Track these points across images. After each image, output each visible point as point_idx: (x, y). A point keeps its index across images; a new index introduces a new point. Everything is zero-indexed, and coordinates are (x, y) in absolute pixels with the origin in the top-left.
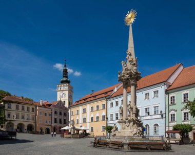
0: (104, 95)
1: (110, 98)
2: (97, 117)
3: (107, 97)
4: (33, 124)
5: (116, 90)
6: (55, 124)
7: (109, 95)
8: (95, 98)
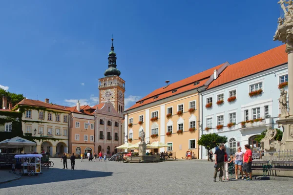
0: (192, 86)
1: (206, 90)
2: (181, 125)
3: (200, 90)
4: (66, 142)
5: (215, 76)
6: (101, 141)
7: (204, 85)
8: (175, 92)
